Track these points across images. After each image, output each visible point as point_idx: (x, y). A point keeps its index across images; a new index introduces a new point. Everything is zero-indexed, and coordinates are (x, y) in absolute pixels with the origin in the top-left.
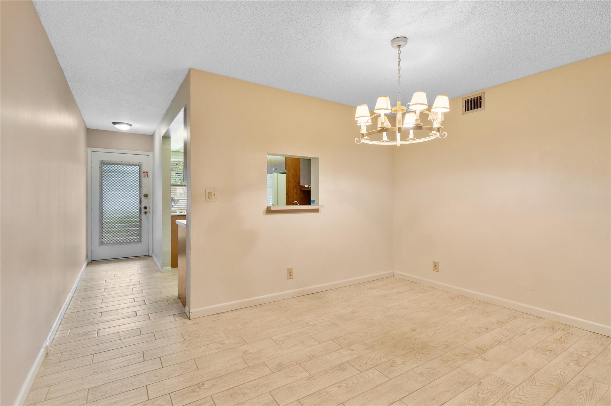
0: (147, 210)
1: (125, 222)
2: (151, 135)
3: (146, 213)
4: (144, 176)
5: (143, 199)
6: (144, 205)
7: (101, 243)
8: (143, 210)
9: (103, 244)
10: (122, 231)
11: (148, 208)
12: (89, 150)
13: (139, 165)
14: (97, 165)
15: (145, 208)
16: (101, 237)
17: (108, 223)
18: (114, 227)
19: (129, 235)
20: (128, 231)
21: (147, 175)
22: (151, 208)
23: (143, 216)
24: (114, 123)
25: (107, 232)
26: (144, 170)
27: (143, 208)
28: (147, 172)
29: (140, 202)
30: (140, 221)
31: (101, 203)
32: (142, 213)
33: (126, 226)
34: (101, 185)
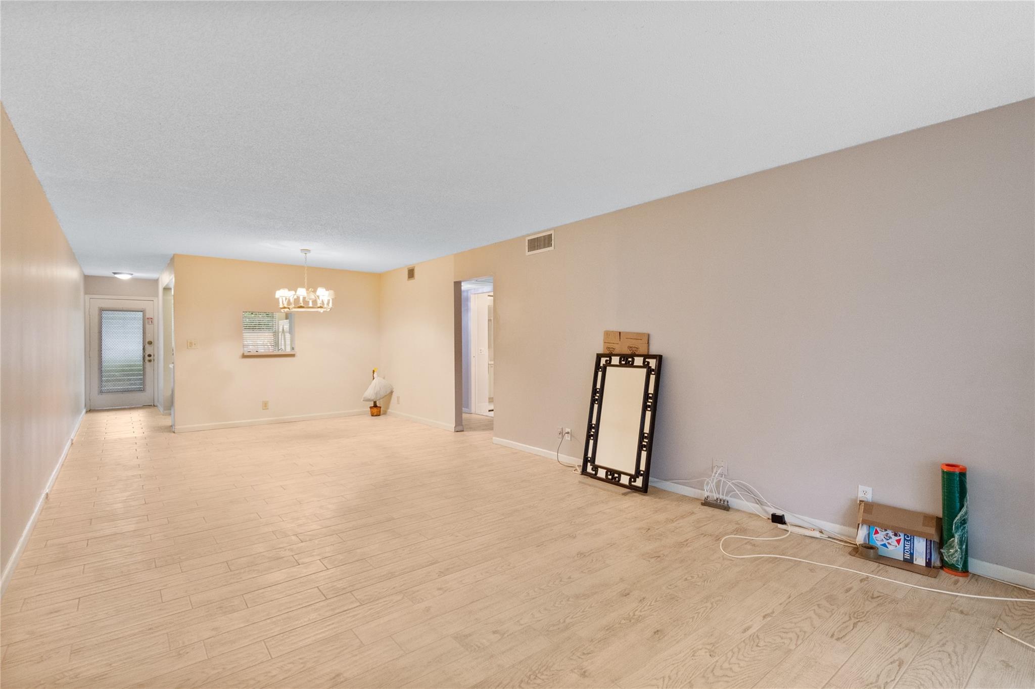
0: (151, 358)
1: (126, 371)
2: (155, 280)
3: (150, 361)
4: (148, 322)
5: (147, 346)
6: (147, 353)
7: (101, 392)
8: (147, 358)
9: (103, 392)
10: (124, 380)
11: (153, 355)
12: (87, 297)
13: (143, 311)
14: (95, 313)
15: (150, 356)
16: (101, 386)
17: (109, 371)
18: (114, 376)
19: (132, 384)
20: (130, 380)
21: (152, 321)
22: (156, 356)
23: (147, 363)
24: (115, 273)
25: (107, 381)
26: (147, 316)
27: (146, 356)
28: (152, 319)
29: (144, 349)
30: (144, 368)
31: (100, 351)
32: (146, 361)
33: (128, 375)
34: (100, 333)
